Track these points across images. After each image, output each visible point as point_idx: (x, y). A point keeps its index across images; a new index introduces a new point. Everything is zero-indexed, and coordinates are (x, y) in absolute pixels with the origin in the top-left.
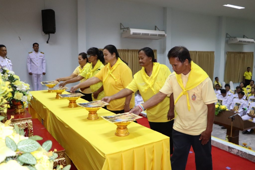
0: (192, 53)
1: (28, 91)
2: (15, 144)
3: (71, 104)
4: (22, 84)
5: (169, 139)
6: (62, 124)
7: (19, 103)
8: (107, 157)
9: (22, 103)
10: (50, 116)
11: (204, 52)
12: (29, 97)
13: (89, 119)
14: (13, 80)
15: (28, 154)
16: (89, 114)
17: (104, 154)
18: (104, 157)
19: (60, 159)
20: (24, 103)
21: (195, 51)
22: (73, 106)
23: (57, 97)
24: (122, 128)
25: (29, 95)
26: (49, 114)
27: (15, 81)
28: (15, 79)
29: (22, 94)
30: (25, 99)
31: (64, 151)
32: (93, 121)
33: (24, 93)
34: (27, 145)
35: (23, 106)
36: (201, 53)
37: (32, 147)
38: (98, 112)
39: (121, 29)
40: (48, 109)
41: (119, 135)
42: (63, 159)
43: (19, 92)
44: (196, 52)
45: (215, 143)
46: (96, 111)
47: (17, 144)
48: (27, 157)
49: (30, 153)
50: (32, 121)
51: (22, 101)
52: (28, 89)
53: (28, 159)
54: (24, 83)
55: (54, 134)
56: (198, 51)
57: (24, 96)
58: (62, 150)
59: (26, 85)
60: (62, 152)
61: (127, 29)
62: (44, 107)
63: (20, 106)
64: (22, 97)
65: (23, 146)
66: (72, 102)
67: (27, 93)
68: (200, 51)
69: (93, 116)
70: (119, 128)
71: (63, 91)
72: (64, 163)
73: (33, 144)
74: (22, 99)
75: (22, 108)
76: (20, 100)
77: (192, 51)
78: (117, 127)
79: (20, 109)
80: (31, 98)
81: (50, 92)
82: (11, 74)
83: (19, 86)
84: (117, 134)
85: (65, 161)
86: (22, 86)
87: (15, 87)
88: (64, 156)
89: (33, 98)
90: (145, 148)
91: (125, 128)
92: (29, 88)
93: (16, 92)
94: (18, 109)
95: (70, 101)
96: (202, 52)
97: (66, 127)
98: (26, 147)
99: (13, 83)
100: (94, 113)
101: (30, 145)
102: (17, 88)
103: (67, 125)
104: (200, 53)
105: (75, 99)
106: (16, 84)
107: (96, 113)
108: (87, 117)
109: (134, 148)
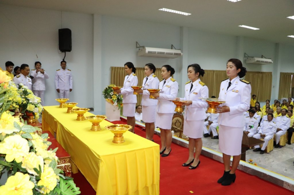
0: (210, 72)
1: (39, 104)
2: (20, 127)
3: (79, 117)
4: (34, 97)
5: (159, 146)
6: (69, 134)
7: (31, 114)
8: (102, 158)
9: (33, 114)
10: (59, 127)
11: (221, 71)
12: (40, 109)
13: (92, 130)
14: (27, 94)
15: (28, 134)
16: (92, 125)
17: (99, 156)
18: (99, 158)
19: (66, 164)
20: (35, 114)
21: (212, 70)
22: (81, 119)
23: (68, 112)
24: (119, 136)
25: (40, 107)
26: (59, 126)
27: (28, 95)
28: (28, 93)
29: (34, 106)
30: (36, 110)
31: (70, 157)
32: (96, 131)
33: (36, 105)
34: (27, 128)
35: (35, 117)
36: (219, 73)
37: (31, 130)
38: (100, 124)
39: (137, 47)
40: (58, 122)
41: (115, 142)
42: (69, 164)
43: (31, 104)
44: (214, 71)
45: (217, 157)
46: (99, 123)
47: (21, 127)
48: (27, 135)
49: (29, 133)
50: (41, 130)
51: (34, 112)
52: (39, 102)
53: (27, 136)
54: (36, 97)
55: (63, 144)
56: (216, 71)
57: (36, 108)
58: (68, 156)
59: (38, 99)
60: (68, 158)
61: (142, 48)
62: (55, 120)
63: (32, 117)
64: (34, 109)
65: (25, 129)
66: (79, 115)
67: (38, 105)
68: (217, 71)
69: (96, 127)
70: (116, 136)
71: (74, 106)
72: (70, 168)
73: (32, 128)
74: (34, 111)
75: (34, 119)
76: (32, 112)
77: (209, 70)
78: (114, 135)
79: (32, 119)
80: (41, 110)
81: (62, 107)
82: (25, 89)
83: (31, 99)
84: (114, 142)
85: (70, 166)
86: (34, 99)
87: (28, 100)
88: (69, 162)
89: (43, 110)
90: (135, 153)
91: (121, 135)
92: (41, 101)
93: (29, 104)
94: (30, 119)
95: (78, 114)
96: (220, 71)
97: (72, 136)
98: (27, 129)
99: (26, 96)
100: (97, 125)
101: (29, 128)
102: (30, 101)
103: (73, 135)
104: (217, 72)
105: (82, 113)
106: (29, 97)
107: (98, 125)
108: (91, 128)
109: (125, 152)
